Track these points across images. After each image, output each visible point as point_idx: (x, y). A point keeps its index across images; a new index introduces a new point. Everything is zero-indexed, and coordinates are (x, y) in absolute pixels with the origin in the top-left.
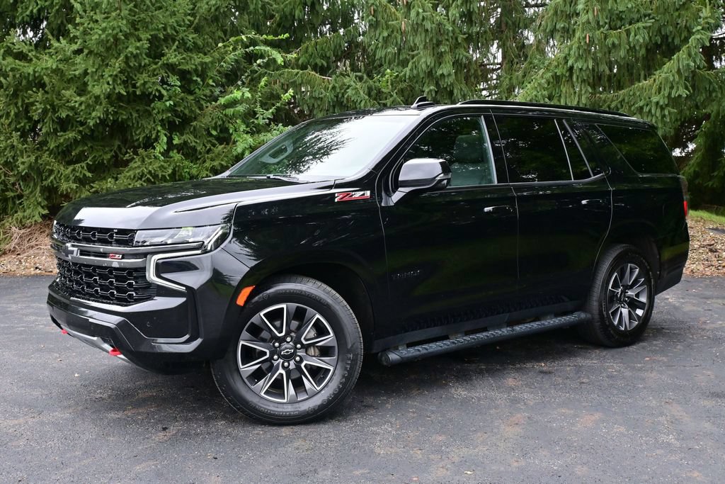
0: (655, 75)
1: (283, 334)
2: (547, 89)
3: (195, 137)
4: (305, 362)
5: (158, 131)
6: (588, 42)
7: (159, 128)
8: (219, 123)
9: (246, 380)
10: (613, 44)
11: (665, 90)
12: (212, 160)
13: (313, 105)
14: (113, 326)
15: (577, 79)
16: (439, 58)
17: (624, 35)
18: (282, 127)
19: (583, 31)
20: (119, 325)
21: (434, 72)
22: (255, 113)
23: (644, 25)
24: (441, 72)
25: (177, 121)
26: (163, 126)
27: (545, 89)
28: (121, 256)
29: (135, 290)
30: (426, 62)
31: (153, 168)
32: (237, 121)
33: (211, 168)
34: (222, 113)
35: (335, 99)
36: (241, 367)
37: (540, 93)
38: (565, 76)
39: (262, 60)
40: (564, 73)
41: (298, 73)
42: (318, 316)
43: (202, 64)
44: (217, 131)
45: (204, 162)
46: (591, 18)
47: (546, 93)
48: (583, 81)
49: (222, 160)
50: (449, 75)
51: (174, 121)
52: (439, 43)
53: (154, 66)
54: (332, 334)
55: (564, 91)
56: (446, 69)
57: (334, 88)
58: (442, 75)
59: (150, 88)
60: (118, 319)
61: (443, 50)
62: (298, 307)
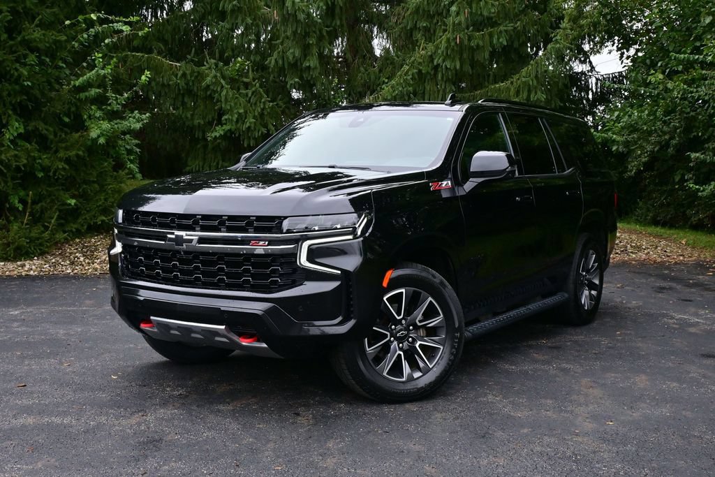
0: (512, 78)
1: (401, 317)
2: (412, 85)
3: (46, 124)
4: (419, 343)
5: (9, 116)
6: (458, 42)
7: (10, 112)
8: (73, 109)
9: (371, 362)
10: (478, 46)
11: (523, 92)
12: (66, 149)
13: (160, 92)
14: (259, 313)
15: (442, 78)
16: (306, 50)
17: (487, 37)
18: (138, 115)
19: (453, 31)
20: (267, 312)
21: (299, 64)
22: (108, 99)
23: (505, 28)
24: (308, 65)
25: (30, 105)
26: (14, 110)
27: (410, 85)
28: (267, 243)
29: (281, 276)
30: (293, 53)
31: (6, 157)
32: (93, 107)
33: (66, 158)
34: (75, 98)
35: (186, 87)
36: (368, 349)
37: (405, 89)
38: (430, 74)
39: (110, 40)
40: (430, 71)
41: (143, 56)
42: (430, 299)
43: (56, 42)
44: (70, 118)
45: (56, 152)
46: (463, 20)
47: (411, 89)
48: (448, 80)
49: (79, 150)
50: (316, 68)
51: (27, 106)
52: (307, 35)
53: (11, 43)
54: (442, 316)
55: (428, 88)
56: (313, 62)
57: (184, 75)
58: (309, 67)
59: (8, 66)
60: (266, 305)
61: (311, 42)
62: (414, 291)
